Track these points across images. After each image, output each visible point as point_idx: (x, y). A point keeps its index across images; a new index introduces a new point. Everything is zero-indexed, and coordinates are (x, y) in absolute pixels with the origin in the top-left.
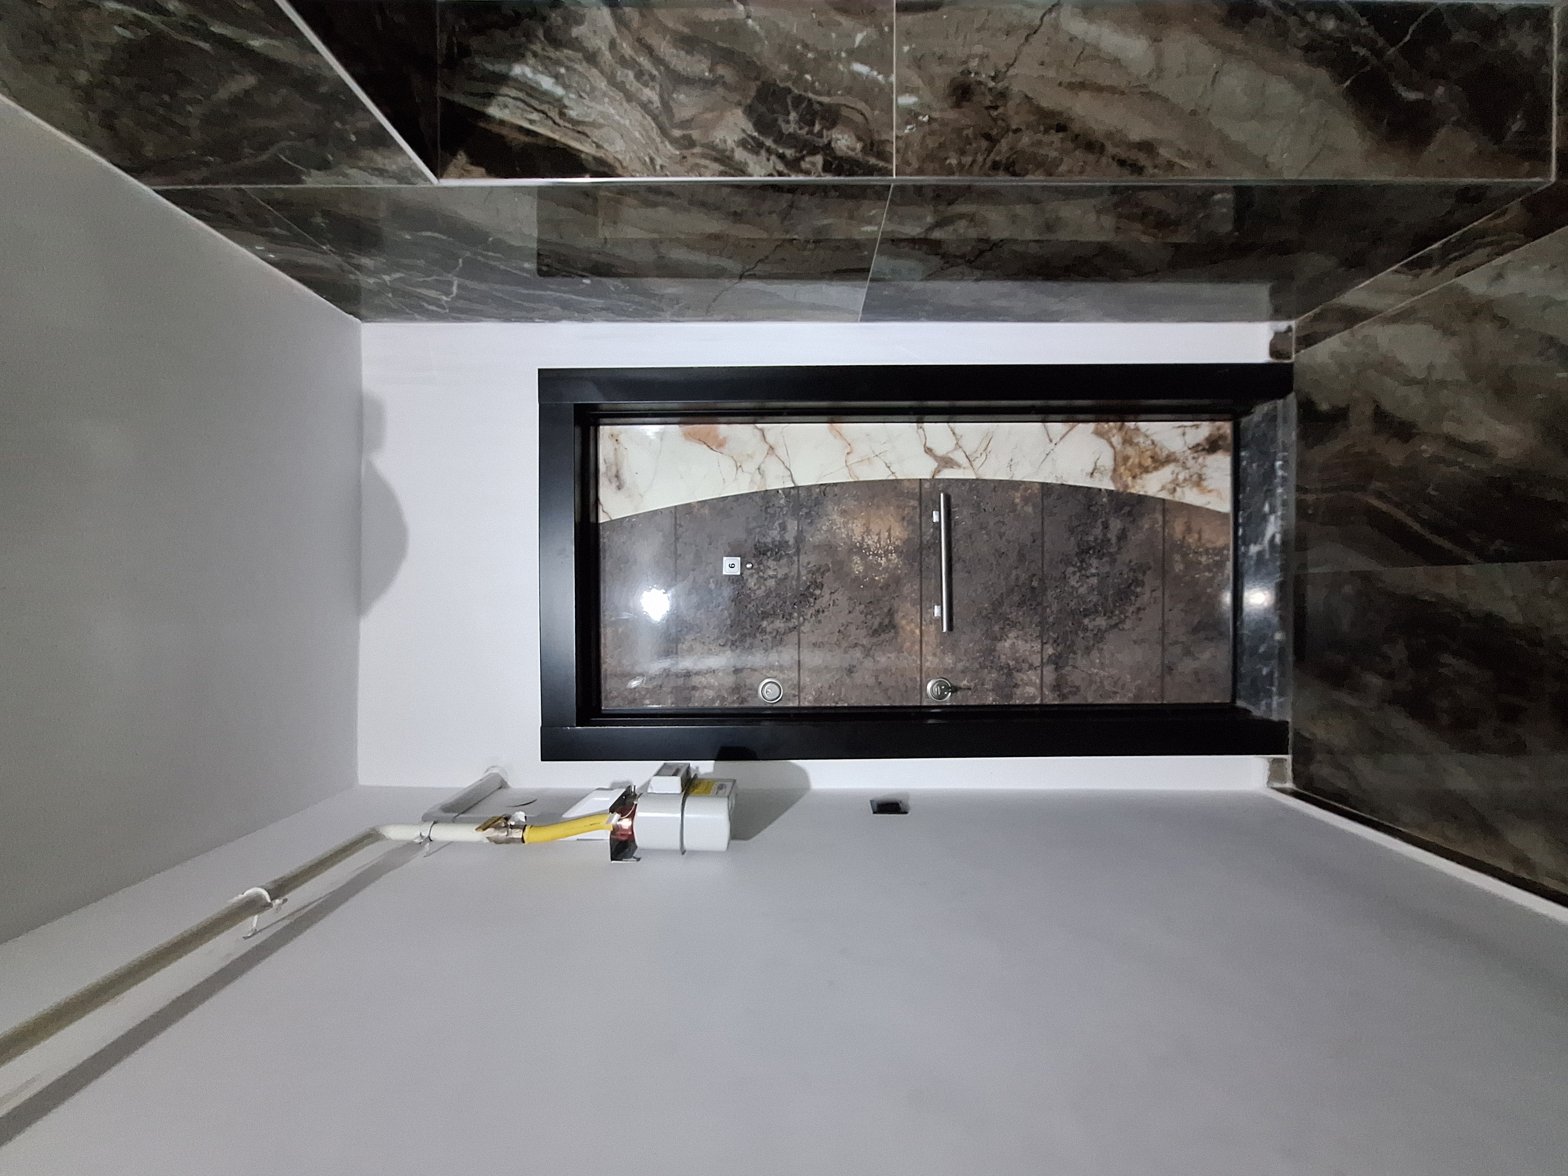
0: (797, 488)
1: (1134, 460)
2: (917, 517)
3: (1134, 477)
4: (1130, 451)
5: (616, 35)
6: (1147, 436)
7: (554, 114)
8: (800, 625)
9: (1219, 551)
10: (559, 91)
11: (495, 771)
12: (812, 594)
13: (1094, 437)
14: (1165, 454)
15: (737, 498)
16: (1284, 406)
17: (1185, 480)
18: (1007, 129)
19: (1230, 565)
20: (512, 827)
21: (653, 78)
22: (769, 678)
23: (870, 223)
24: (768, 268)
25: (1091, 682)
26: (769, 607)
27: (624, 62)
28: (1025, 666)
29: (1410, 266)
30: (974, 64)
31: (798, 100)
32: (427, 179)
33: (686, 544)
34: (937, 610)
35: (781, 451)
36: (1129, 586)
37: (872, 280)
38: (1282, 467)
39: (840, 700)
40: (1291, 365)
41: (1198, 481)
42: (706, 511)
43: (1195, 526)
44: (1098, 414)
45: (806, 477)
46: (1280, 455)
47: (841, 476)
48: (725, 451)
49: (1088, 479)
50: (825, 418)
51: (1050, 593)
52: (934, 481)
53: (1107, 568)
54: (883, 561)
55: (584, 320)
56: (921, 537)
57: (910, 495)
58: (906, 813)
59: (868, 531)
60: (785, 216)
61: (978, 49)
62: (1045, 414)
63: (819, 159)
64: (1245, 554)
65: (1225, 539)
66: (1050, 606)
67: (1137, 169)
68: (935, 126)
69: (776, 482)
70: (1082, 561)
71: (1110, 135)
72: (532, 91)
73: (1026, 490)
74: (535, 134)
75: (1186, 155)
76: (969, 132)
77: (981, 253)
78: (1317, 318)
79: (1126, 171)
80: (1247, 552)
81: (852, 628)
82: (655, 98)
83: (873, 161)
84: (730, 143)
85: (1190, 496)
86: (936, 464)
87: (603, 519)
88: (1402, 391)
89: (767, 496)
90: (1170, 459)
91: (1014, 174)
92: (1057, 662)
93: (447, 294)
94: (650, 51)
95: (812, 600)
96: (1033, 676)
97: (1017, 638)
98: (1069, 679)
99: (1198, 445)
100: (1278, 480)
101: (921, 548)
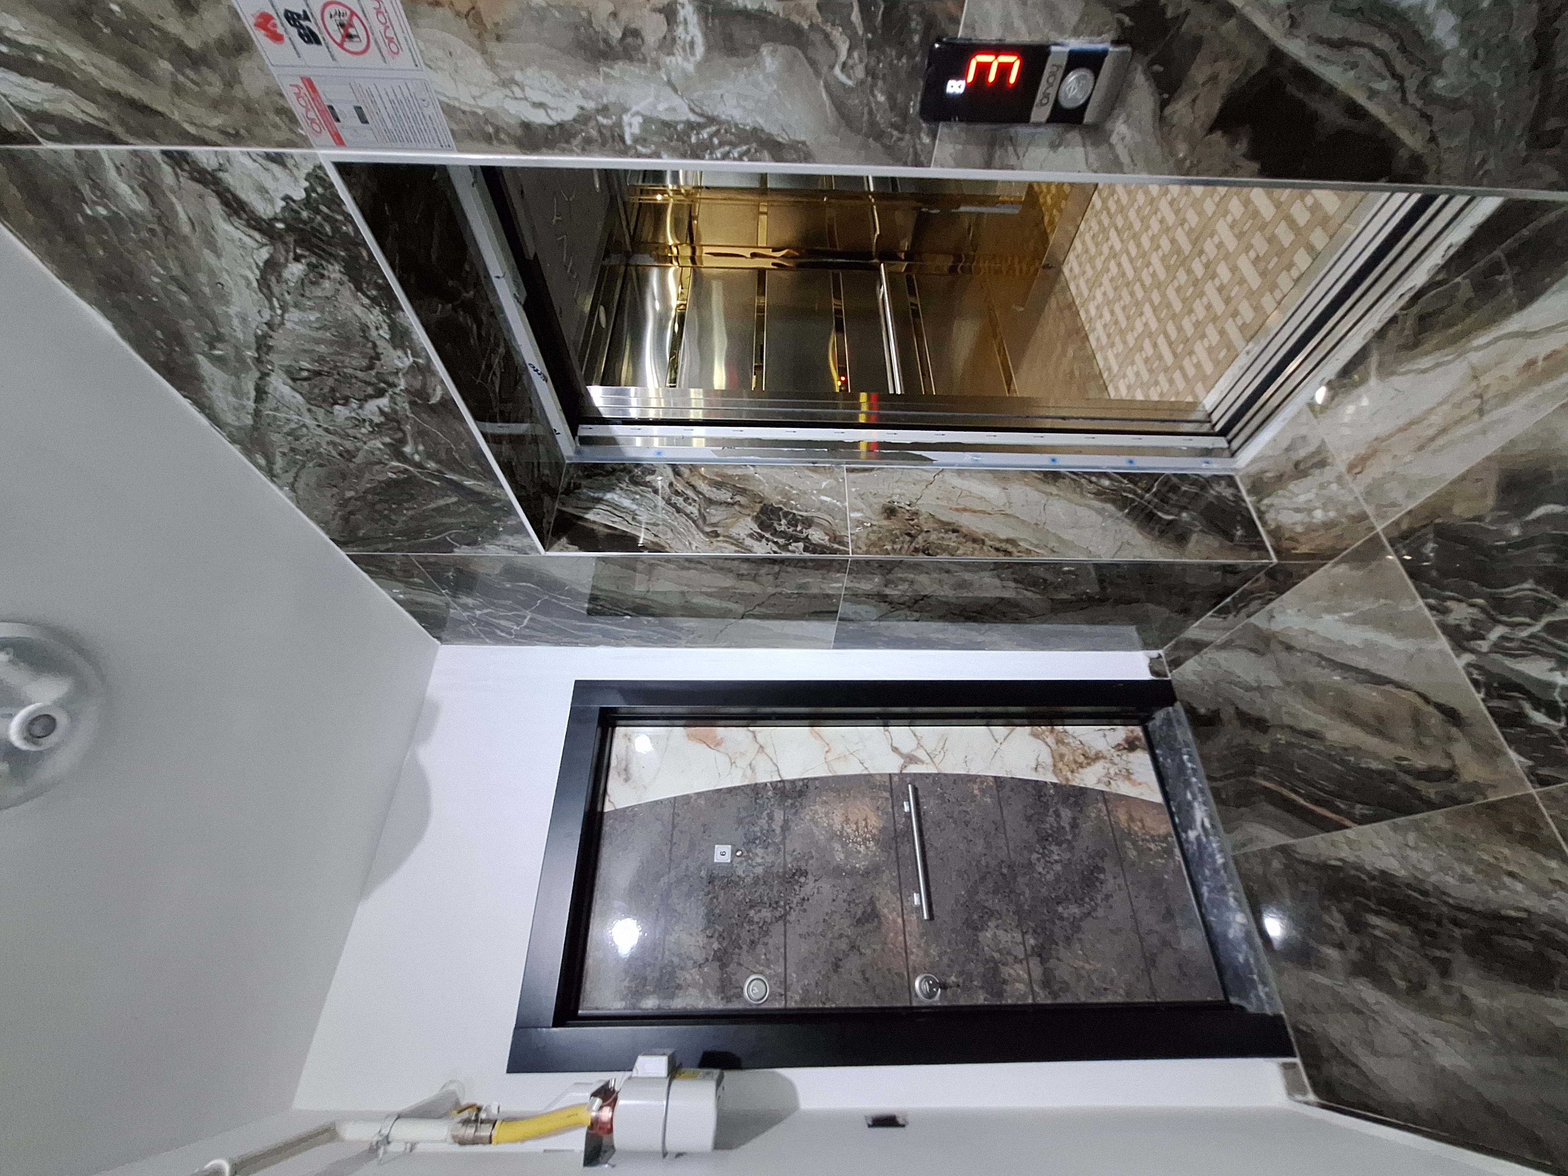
0: (782, 781)
1: (1069, 757)
2: (890, 806)
3: (1072, 772)
4: (1063, 749)
5: (673, 480)
6: (1074, 737)
7: (630, 520)
8: (785, 915)
9: (1165, 838)
10: (634, 507)
11: (452, 1087)
12: (797, 882)
13: (1032, 738)
14: (1093, 752)
15: (730, 790)
16: (1175, 711)
17: (1116, 774)
18: (922, 531)
19: (1177, 851)
20: (482, 1122)
21: (695, 501)
22: (755, 973)
23: (836, 582)
24: (763, 610)
25: (1080, 977)
26: (756, 895)
27: (677, 493)
28: (1010, 959)
29: (1220, 612)
30: (895, 498)
31: (786, 514)
32: (538, 552)
33: (681, 832)
34: (916, 897)
35: (769, 750)
36: (1092, 873)
37: (840, 619)
38: (1190, 761)
39: (828, 999)
40: (1169, 681)
41: (1128, 775)
42: (702, 802)
43: (1137, 816)
44: (1032, 719)
45: (792, 772)
46: (1184, 750)
47: (821, 772)
48: (721, 748)
49: (1034, 773)
50: (807, 722)
51: (1020, 880)
52: (901, 775)
53: (1068, 855)
54: (862, 849)
55: (617, 645)
56: (895, 825)
57: (881, 787)
58: (903, 1126)
59: (847, 821)
60: (776, 576)
61: (898, 491)
62: (988, 719)
63: (801, 545)
64: (1187, 840)
65: (1165, 828)
66: (1023, 893)
67: (1007, 553)
68: (875, 528)
69: (765, 776)
70: (1044, 848)
71: (986, 535)
72: (616, 506)
73: (982, 783)
74: (616, 529)
75: (1037, 546)
76: (898, 532)
77: (916, 602)
78: (1176, 647)
79: (1001, 554)
80: (1187, 837)
81: (837, 917)
82: (696, 512)
83: (836, 546)
84: (742, 535)
85: (1123, 788)
86: (902, 761)
87: (608, 808)
88: (1247, 696)
89: (756, 790)
90: (1098, 757)
91: (929, 554)
92: (1042, 953)
93: (518, 625)
94: (694, 488)
95: (797, 888)
96: (1019, 970)
97: (997, 927)
98: (1057, 973)
99: (1119, 745)
100: (1189, 772)
101: (896, 837)
